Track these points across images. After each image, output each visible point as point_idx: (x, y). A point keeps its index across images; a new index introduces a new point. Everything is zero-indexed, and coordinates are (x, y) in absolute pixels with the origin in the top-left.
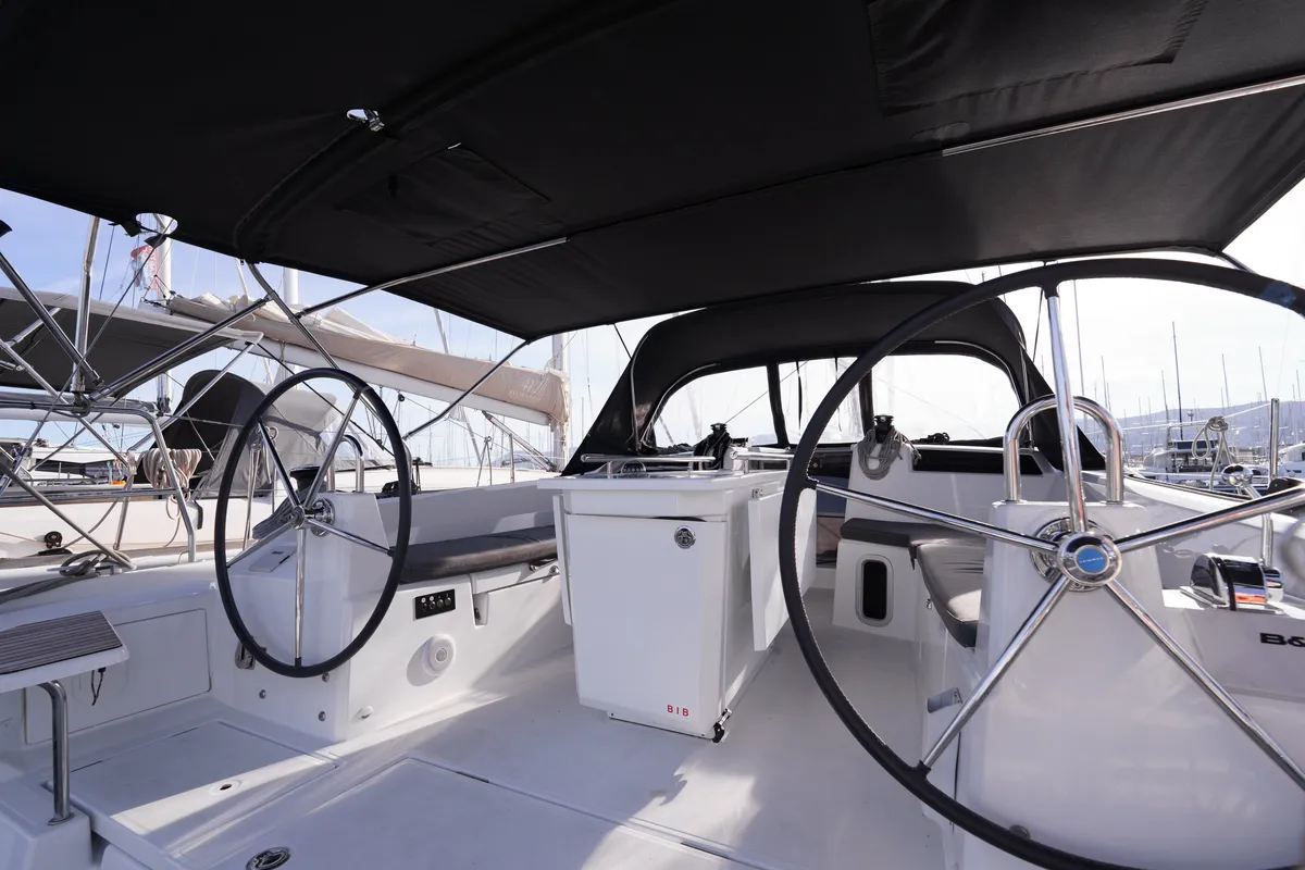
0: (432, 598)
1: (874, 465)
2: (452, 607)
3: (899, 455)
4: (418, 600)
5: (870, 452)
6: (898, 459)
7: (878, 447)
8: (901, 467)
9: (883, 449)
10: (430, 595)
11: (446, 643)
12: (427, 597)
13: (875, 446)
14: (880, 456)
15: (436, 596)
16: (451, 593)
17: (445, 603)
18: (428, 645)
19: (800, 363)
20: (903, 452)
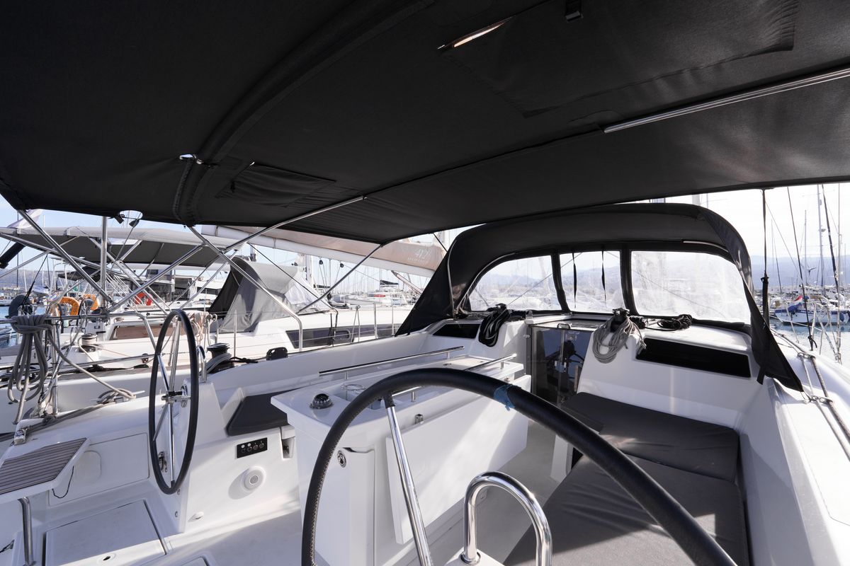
0: (249, 445)
1: (604, 350)
2: (265, 448)
3: (625, 345)
4: (239, 446)
5: (601, 340)
6: (624, 348)
7: (610, 336)
8: (626, 356)
9: (612, 339)
10: (248, 443)
11: (259, 472)
12: (246, 444)
13: (607, 334)
14: (610, 345)
15: (252, 443)
16: (265, 441)
17: (261, 446)
18: (245, 474)
19: (576, 254)
20: (629, 343)
